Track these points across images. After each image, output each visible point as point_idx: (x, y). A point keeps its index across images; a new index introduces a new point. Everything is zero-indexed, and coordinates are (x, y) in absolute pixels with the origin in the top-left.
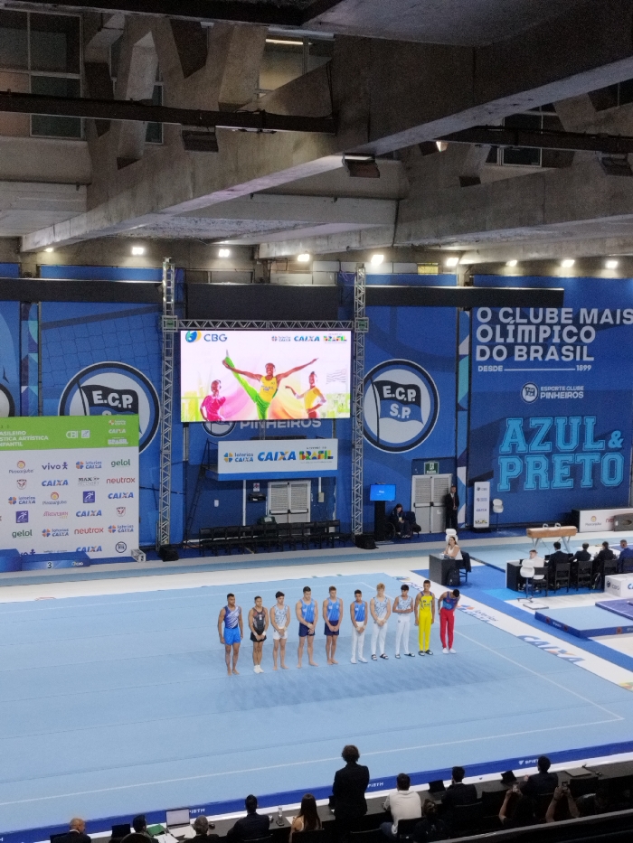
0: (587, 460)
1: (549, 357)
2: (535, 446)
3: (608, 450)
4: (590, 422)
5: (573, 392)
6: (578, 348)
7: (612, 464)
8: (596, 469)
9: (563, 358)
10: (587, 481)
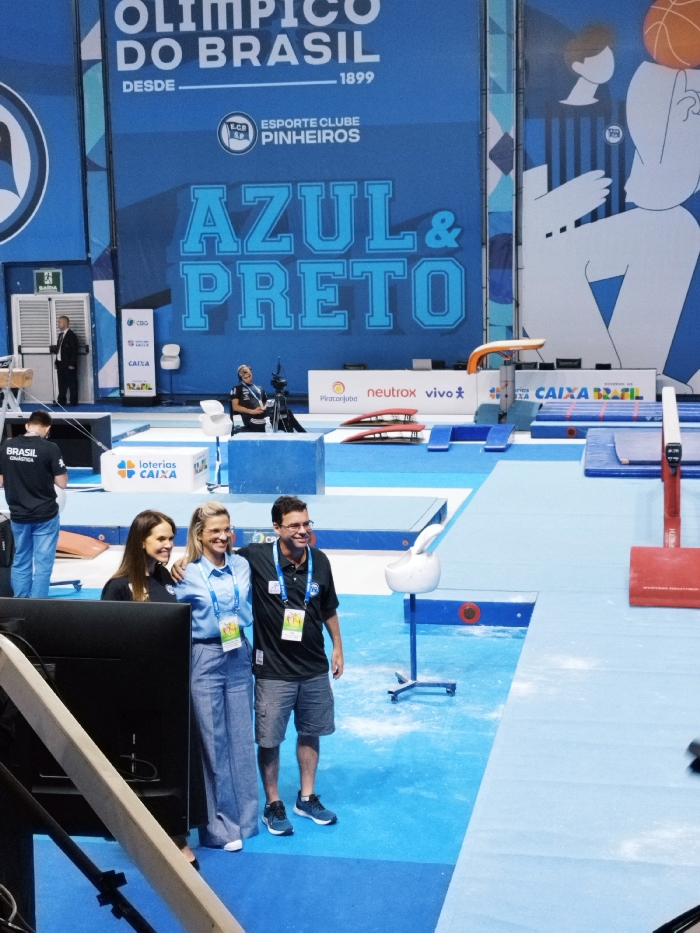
0: (378, 275)
1: (274, 58)
2: (256, 242)
3: (424, 253)
4: (378, 194)
5: (334, 129)
6: (342, 37)
7: (438, 283)
8: (398, 294)
9: (309, 59)
10: (379, 316)
